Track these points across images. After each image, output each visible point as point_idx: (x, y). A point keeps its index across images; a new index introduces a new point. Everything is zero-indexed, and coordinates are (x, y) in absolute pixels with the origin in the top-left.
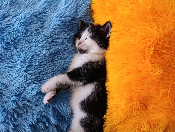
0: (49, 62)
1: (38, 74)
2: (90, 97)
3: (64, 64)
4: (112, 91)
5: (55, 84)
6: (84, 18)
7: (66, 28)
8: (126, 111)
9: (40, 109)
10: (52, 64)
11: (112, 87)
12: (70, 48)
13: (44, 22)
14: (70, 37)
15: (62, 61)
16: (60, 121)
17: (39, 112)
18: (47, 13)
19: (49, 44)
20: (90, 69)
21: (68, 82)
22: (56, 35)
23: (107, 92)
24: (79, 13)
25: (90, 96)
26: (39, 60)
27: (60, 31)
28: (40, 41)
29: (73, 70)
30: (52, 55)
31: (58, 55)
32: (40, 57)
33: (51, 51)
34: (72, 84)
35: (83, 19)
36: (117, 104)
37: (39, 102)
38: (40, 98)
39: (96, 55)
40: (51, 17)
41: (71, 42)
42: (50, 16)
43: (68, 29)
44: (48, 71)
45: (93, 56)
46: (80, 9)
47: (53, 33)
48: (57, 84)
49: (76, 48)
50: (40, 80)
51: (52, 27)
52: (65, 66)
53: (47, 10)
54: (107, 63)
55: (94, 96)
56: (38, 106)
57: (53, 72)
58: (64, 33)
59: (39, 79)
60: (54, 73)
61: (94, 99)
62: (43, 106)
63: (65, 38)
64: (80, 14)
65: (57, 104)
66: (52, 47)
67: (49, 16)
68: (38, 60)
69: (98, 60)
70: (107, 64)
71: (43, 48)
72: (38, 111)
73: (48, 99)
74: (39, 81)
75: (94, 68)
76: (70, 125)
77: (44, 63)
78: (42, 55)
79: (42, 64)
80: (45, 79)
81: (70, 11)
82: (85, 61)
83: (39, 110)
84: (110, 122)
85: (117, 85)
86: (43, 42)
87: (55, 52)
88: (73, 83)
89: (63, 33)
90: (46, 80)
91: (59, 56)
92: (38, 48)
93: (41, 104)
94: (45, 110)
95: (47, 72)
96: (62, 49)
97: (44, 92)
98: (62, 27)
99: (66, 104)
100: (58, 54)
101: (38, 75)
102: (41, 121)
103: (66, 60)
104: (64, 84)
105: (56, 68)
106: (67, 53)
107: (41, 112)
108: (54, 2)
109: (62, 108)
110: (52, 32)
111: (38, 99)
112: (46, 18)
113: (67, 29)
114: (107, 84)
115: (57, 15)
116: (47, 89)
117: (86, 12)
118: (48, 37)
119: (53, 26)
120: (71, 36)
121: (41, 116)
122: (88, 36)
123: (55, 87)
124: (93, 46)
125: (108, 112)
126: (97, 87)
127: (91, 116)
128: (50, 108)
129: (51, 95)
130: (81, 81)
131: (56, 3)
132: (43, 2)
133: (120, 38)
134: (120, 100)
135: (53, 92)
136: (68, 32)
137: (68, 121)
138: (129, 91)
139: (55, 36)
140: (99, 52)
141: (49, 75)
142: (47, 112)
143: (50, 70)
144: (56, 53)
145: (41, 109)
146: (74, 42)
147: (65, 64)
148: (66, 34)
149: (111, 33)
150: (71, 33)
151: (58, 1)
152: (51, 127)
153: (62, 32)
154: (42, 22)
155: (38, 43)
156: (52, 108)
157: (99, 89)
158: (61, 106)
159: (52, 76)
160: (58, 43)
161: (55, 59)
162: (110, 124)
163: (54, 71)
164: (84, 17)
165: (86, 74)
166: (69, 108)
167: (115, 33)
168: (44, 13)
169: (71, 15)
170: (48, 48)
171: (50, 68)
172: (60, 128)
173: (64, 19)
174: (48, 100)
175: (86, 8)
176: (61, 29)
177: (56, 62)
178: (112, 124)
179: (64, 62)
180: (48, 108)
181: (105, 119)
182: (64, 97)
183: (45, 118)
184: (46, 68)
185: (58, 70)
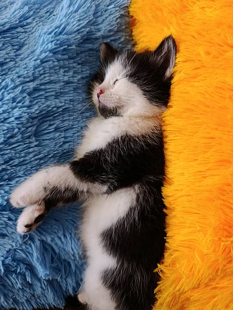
0: (29, 137)
1: (3, 164)
2: (124, 221)
3: (65, 143)
4: (178, 209)
5: (42, 189)
6: (112, 38)
7: (71, 59)
8: (213, 259)
9: (11, 245)
10: (37, 141)
11: (180, 197)
12: (80, 105)
13: (21, 46)
14: (78, 80)
15: (60, 135)
16: (60, 271)
17: (10, 250)
18: (28, 28)
19: (29, 94)
20: (124, 152)
21: (72, 185)
22: (47, 75)
23: (165, 210)
24: (101, 26)
25: (123, 218)
26: (5, 132)
27: (57, 66)
28: (7, 89)
29: (85, 156)
30: (36, 121)
31: (50, 120)
32: (8, 125)
33: (33, 110)
34: (80, 189)
35: (111, 41)
36: (190, 241)
37: (9, 228)
38: (10, 219)
39: (141, 120)
40: (37, 34)
41: (83, 92)
42: (34, 34)
43: (74, 62)
44: (27, 158)
45: (133, 122)
46: (104, 17)
47: (39, 71)
48: (45, 188)
49: (93, 106)
50: (10, 179)
51: (38, 56)
52: (66, 146)
53: (29, 21)
54: (165, 140)
55: (134, 219)
56: (7, 238)
57: (38, 161)
58: (66, 69)
59: (6, 177)
60: (42, 161)
61: (133, 226)
62: (19, 238)
63: (68, 83)
64: (104, 28)
65: (50, 234)
66: (37, 101)
67: (32, 33)
68: (3, 131)
69: (143, 132)
70: (166, 142)
71: (14, 104)
72: (7, 249)
73: (26, 224)
74: (6, 180)
75: (134, 152)
76: (82, 280)
77: (16, 139)
78: (12, 119)
79: (13, 140)
80: (20, 177)
81: (79, 20)
82: (113, 135)
83: (10, 247)
84: (174, 281)
85: (190, 194)
86: (16, 90)
87: (43, 112)
88: (83, 186)
89: (62, 70)
90: (22, 179)
91: (52, 123)
92: (3, 104)
93: (13, 232)
94: (24, 247)
95: (24, 161)
96: (59, 108)
97: (17, 207)
98: (60, 56)
99: (71, 234)
100: (51, 118)
101: (4, 166)
102: (15, 272)
103: (69, 134)
104: (63, 190)
105: (45, 151)
106: (72, 118)
107: (15, 250)
108: (46, 3)
109: (62, 243)
110: (36, 68)
111: (5, 222)
112: (24, 39)
113: (72, 61)
114: (167, 191)
115: (50, 30)
116: (23, 198)
117: (117, 24)
118: (28, 80)
119: (40, 55)
120: (83, 78)
121: (14, 260)
122: (121, 75)
123: (42, 195)
124: (133, 97)
125: (168, 258)
126: (141, 197)
127: (125, 266)
128: (33, 243)
129: (33, 213)
130: (103, 182)
131: (49, 6)
132: (20, 4)
133: (200, 75)
134: (199, 231)
135: (36, 207)
136: (74, 67)
137: (78, 272)
138: (224, 208)
139: (45, 77)
140: (147, 114)
141: (29, 166)
142: (28, 250)
143: (31, 155)
144: (46, 116)
145: (14, 244)
146: (89, 91)
147: (67, 142)
148: (71, 73)
149: (175, 66)
150: (82, 71)
151: (54, 3)
152: (39, 285)
153: (61, 67)
154: (16, 47)
155: (4, 92)
156: (38, 243)
157: (147, 201)
158: (60, 238)
159: (37, 170)
160: (50, 94)
161: (43, 130)
162: (173, 287)
163: (41, 159)
164: (111, 33)
165: (114, 164)
166: (77, 244)
167: (185, 64)
168: (22, 26)
169: (81, 28)
170: (27, 103)
171: (31, 150)
172: (60, 286)
173: (65, 37)
174: (27, 226)
175: (118, 15)
176: (58, 61)
177: (45, 137)
178: (178, 288)
179: (65, 138)
180: (29, 242)
181: (160, 274)
182: (66, 218)
183: (24, 264)
184: (21, 151)
185: (50, 156)
